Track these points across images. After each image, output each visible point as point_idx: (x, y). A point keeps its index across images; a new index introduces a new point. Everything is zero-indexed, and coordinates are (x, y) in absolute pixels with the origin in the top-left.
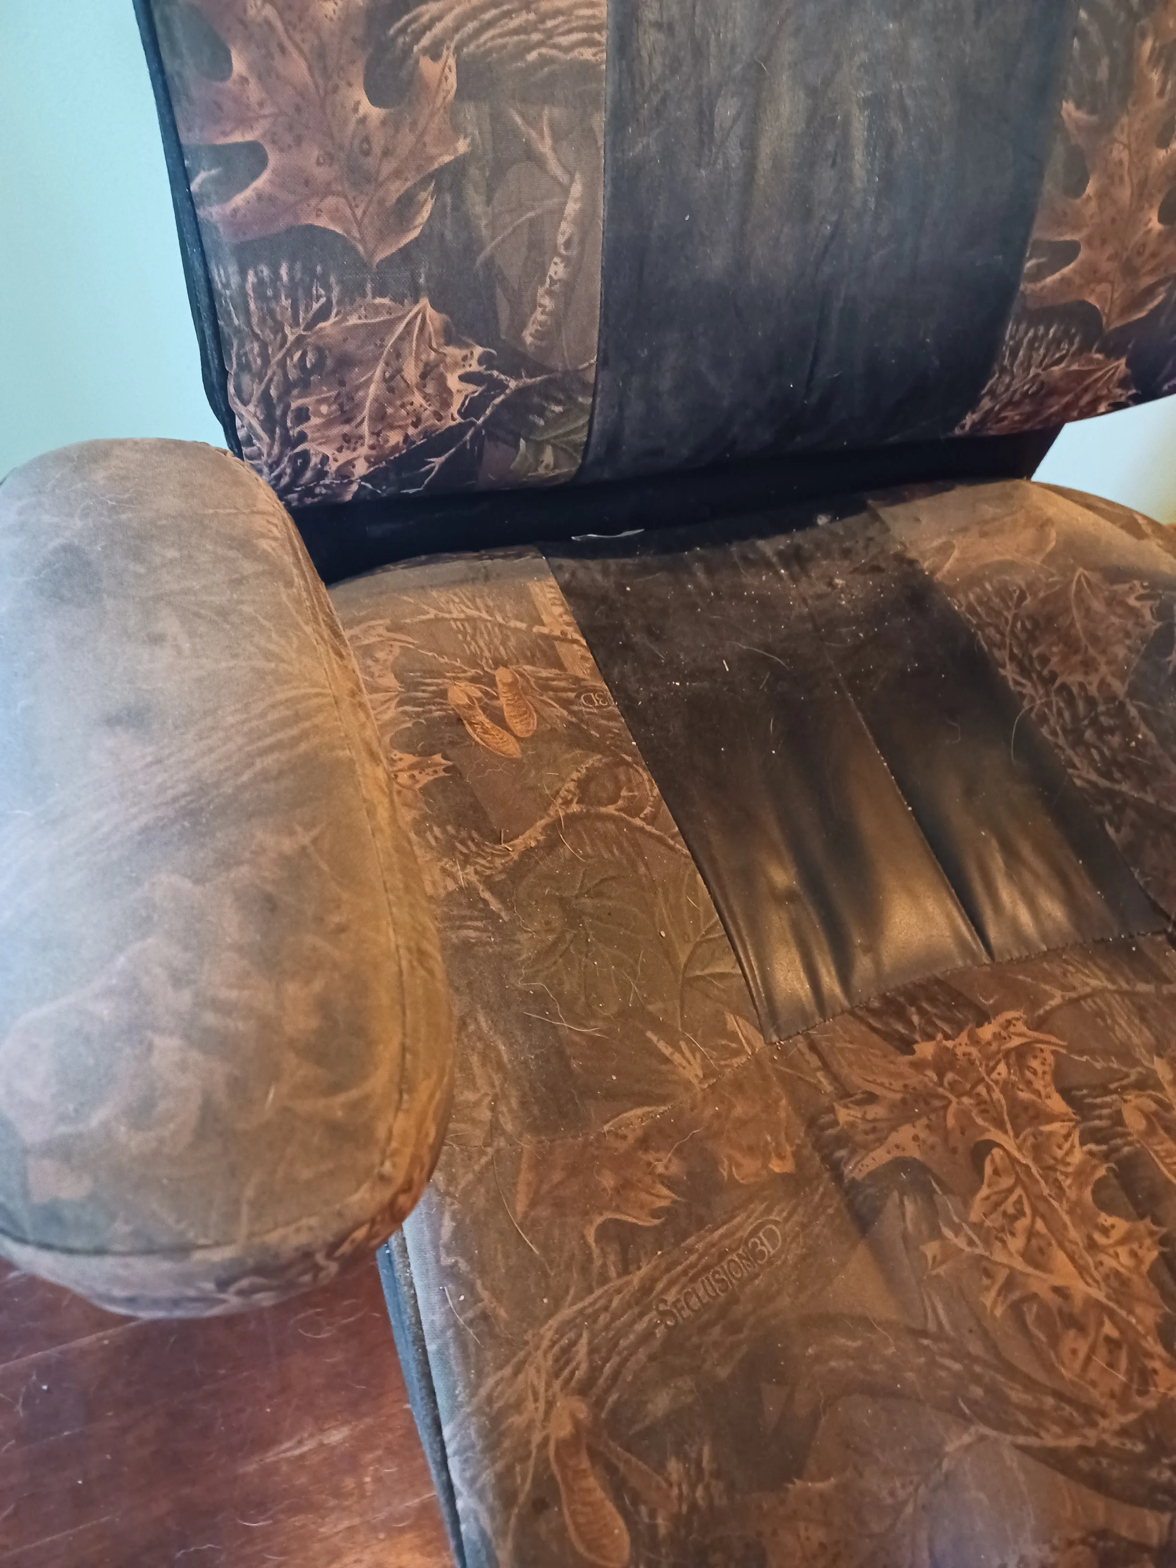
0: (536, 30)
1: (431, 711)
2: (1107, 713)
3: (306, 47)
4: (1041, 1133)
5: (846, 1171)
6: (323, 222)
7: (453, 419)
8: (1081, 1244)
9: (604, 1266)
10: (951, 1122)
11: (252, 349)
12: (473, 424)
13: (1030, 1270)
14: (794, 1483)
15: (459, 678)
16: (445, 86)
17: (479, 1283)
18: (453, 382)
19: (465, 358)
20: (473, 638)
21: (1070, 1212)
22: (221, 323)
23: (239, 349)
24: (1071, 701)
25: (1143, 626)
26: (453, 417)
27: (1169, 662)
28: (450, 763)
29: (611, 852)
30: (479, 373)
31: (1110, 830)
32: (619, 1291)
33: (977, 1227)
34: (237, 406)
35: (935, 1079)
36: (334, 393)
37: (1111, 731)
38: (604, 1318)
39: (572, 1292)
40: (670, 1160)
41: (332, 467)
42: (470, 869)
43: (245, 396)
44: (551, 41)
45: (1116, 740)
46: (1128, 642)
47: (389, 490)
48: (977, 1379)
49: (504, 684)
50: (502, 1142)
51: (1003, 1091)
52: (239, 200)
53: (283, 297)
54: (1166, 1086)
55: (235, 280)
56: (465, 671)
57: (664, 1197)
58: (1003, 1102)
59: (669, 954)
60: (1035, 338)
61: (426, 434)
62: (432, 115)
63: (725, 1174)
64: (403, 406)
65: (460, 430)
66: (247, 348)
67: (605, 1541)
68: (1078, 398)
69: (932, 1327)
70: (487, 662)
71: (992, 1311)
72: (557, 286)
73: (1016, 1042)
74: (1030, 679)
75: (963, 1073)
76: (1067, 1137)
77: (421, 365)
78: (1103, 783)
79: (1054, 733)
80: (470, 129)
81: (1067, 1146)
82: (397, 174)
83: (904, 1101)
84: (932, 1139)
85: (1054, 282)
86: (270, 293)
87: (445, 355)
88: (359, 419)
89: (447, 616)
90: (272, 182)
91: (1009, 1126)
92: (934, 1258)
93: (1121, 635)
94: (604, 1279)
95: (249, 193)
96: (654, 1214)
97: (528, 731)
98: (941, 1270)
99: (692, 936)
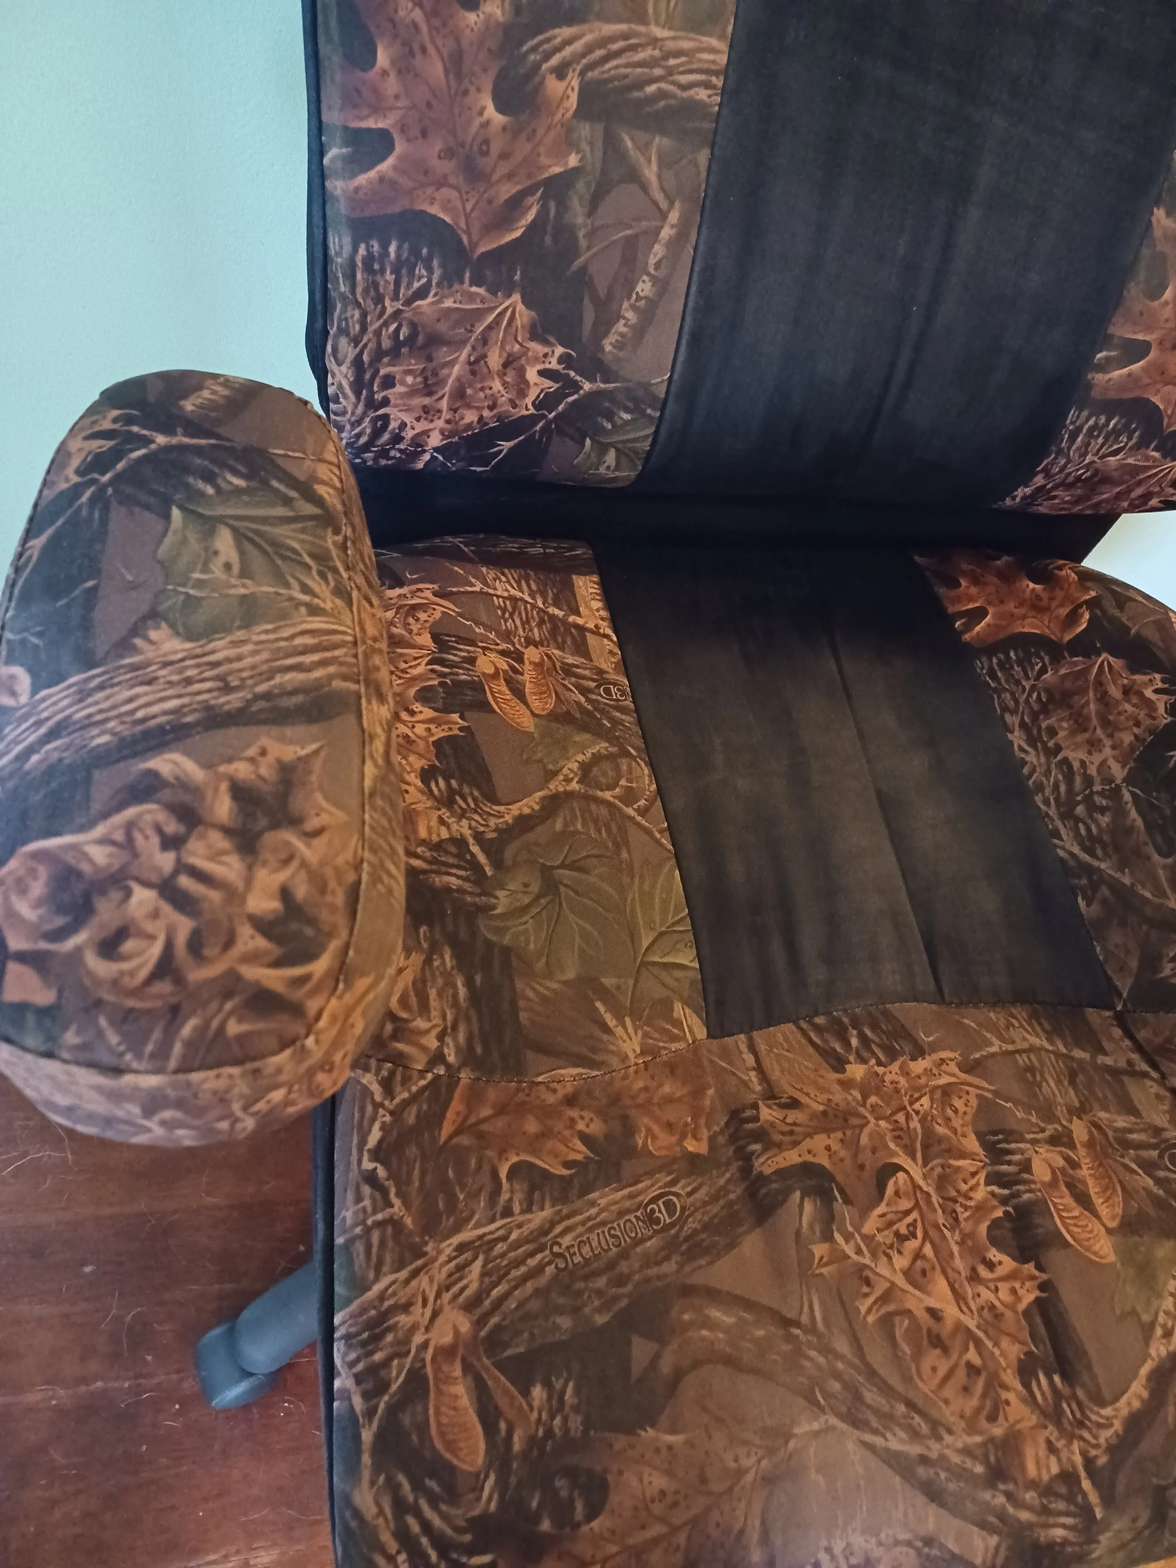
0: (659, 66)
1: (457, 674)
2: (1102, 794)
3: (445, 52)
4: (949, 1166)
5: (756, 1164)
6: (435, 210)
7: (527, 409)
8: (963, 1274)
9: (510, 1200)
10: (864, 1140)
11: (352, 316)
12: (544, 417)
13: (909, 1288)
14: (646, 1430)
15: (490, 649)
16: (566, 104)
17: (393, 1191)
18: (532, 375)
19: (546, 355)
20: (512, 615)
21: (961, 1243)
22: (330, 286)
23: (341, 314)
24: (1069, 776)
25: (1154, 719)
26: (527, 407)
27: (1172, 756)
28: (466, 724)
29: (600, 833)
30: (557, 371)
31: (1082, 903)
32: (520, 1226)
33: (868, 1239)
34: (331, 364)
35: (859, 1097)
36: (421, 367)
37: (1103, 810)
38: (500, 1247)
39: (476, 1217)
40: (592, 1120)
41: (409, 434)
42: (465, 822)
43: (340, 356)
44: (671, 78)
45: (1105, 820)
46: (1136, 730)
47: (458, 465)
48: (837, 1376)
49: (530, 663)
50: (441, 1070)
51: (922, 1121)
52: (362, 179)
53: (388, 272)
54: (1079, 1146)
55: (347, 250)
56: (497, 644)
57: (579, 1151)
58: (919, 1130)
59: (633, 936)
60: (1096, 425)
61: (500, 418)
62: (549, 128)
63: (640, 1142)
64: (482, 389)
65: (532, 420)
66: (349, 314)
67: (462, 1445)
68: (1129, 491)
69: (805, 1319)
70: (519, 640)
71: (865, 1317)
72: (643, 302)
73: (944, 1080)
74: (1035, 748)
75: (887, 1100)
76: (974, 1174)
77: (505, 355)
78: (1085, 857)
79: (1047, 802)
80: (584, 146)
81: (972, 1182)
82: (510, 176)
83: (824, 1113)
84: (843, 1153)
85: (1121, 376)
86: (376, 267)
87: (528, 349)
88: (440, 394)
89: (491, 591)
90: (395, 168)
91: (919, 1155)
92: (822, 1258)
93: (1131, 723)
94: (507, 1212)
95: (372, 174)
96: (567, 1165)
97: (543, 709)
98: (825, 1270)
99: (658, 925)
